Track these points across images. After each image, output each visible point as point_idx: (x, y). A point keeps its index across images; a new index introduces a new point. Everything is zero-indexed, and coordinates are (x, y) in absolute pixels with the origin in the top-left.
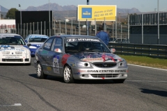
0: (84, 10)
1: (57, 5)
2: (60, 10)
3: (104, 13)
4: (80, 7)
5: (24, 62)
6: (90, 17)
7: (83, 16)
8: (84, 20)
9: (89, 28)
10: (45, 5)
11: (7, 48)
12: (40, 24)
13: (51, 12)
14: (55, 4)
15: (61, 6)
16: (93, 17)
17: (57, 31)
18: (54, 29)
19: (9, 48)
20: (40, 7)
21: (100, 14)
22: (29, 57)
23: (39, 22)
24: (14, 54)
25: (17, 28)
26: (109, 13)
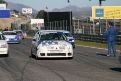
0: (97, 10)
1: (76, 7)
2: (79, 10)
3: (113, 13)
4: (94, 8)
5: (67, 56)
6: (102, 15)
7: (97, 16)
8: (98, 18)
9: (102, 24)
10: (67, 7)
11: (51, 43)
12: (62, 22)
13: (71, 12)
14: (74, 6)
15: (79, 8)
16: (105, 16)
17: (76, 27)
18: (74, 26)
19: (53, 43)
20: (63, 9)
21: (110, 13)
22: (71, 51)
23: (62, 20)
24: (58, 49)
25: (45, 25)
26: (117, 12)
